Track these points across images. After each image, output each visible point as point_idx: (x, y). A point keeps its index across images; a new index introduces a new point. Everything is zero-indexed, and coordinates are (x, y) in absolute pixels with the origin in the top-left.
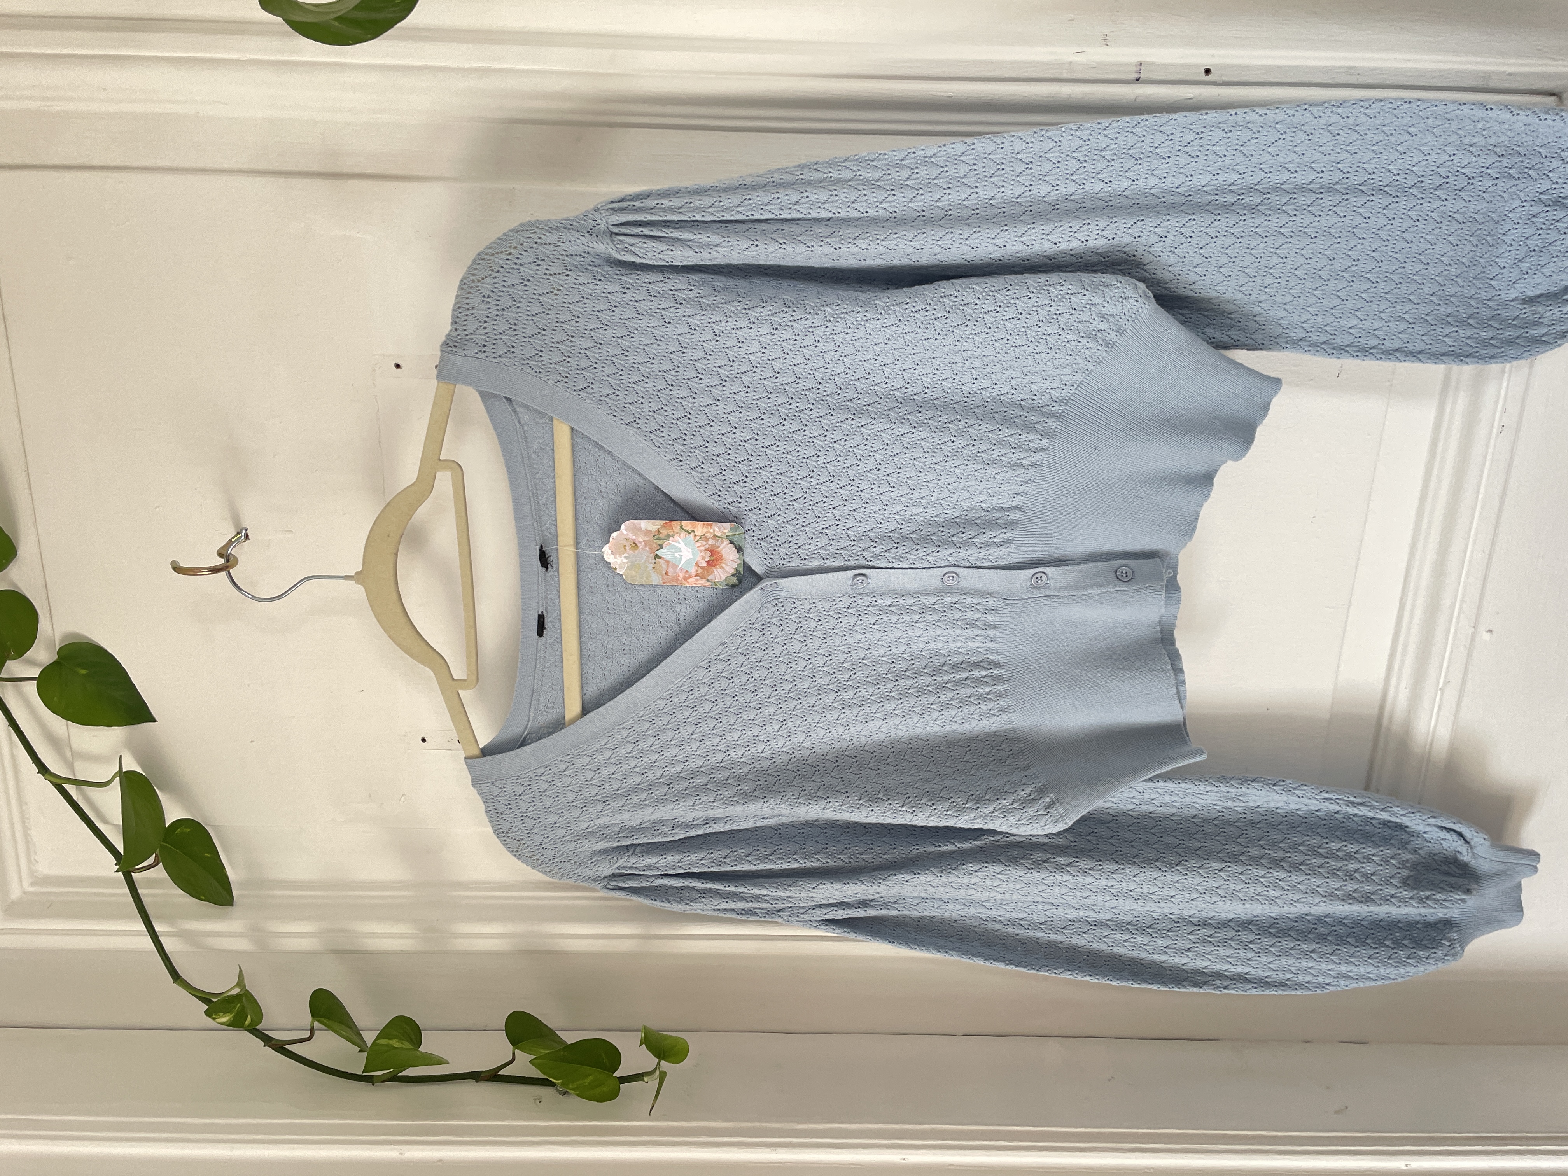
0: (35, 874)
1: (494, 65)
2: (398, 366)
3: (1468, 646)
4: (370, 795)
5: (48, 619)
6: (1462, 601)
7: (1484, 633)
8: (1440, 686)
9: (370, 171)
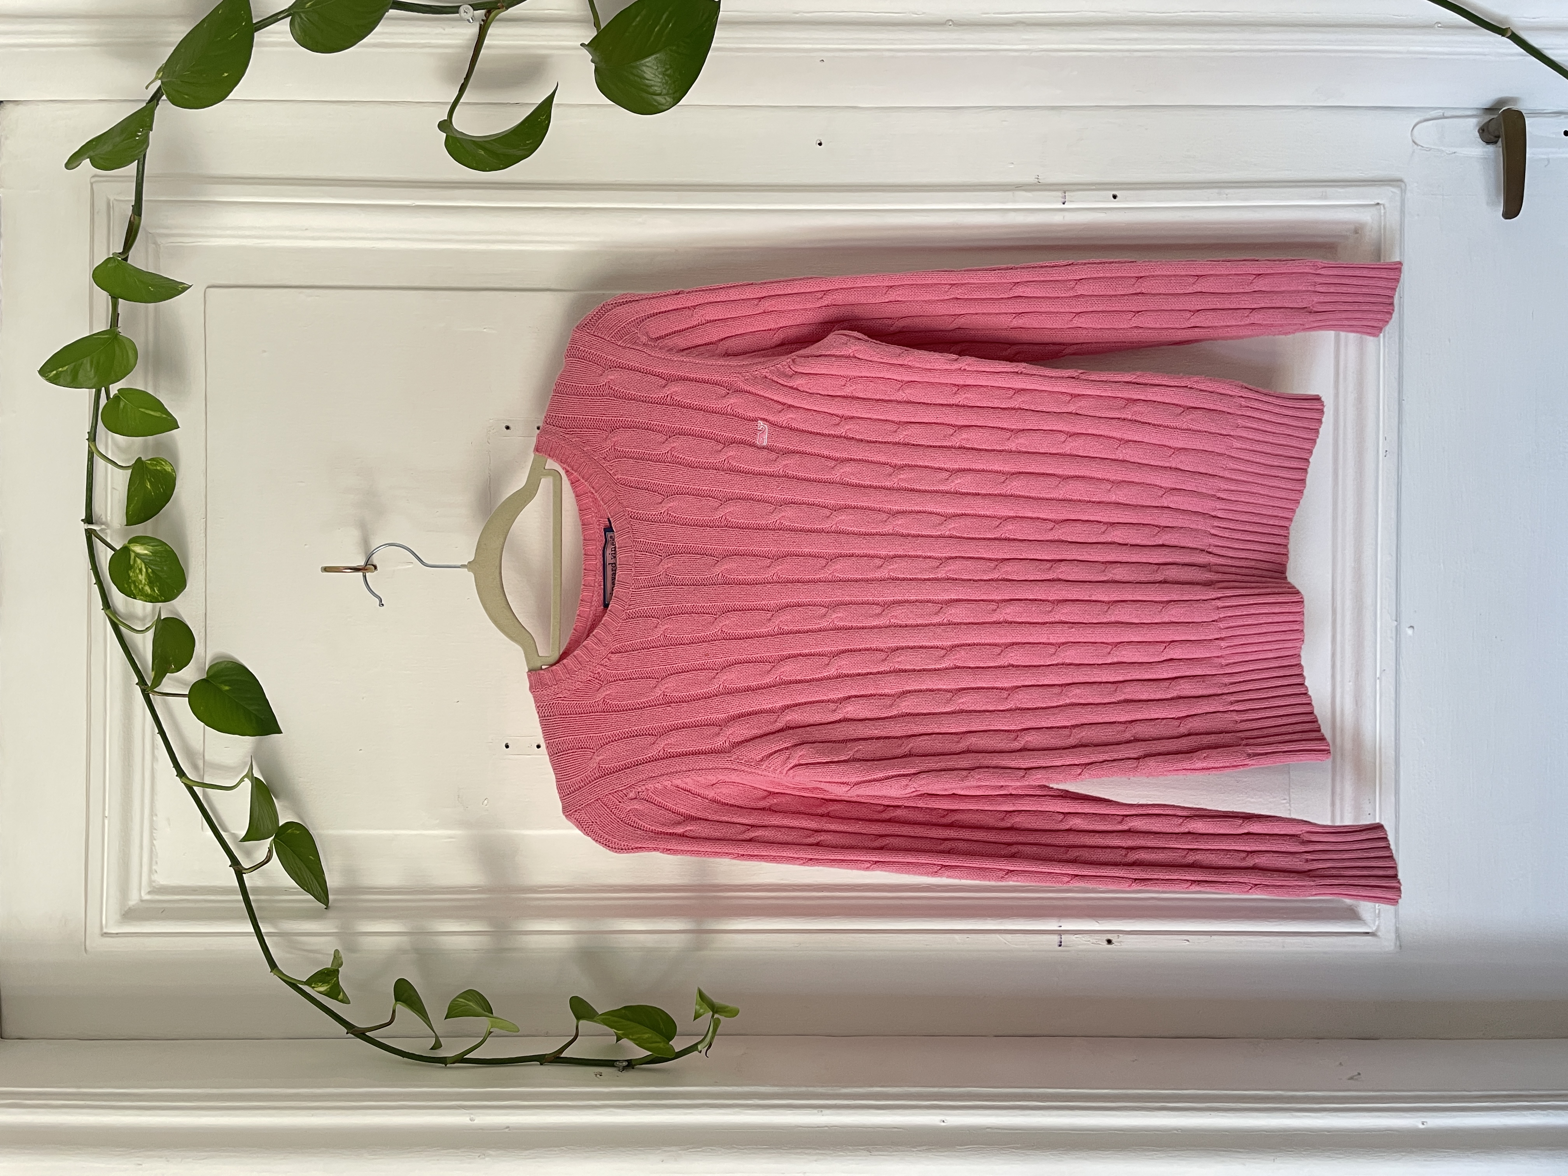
0: (154, 884)
2: (508, 428)
3: (1394, 638)
5: (203, 645)
6: (1382, 601)
7: (1407, 629)
8: (1378, 675)
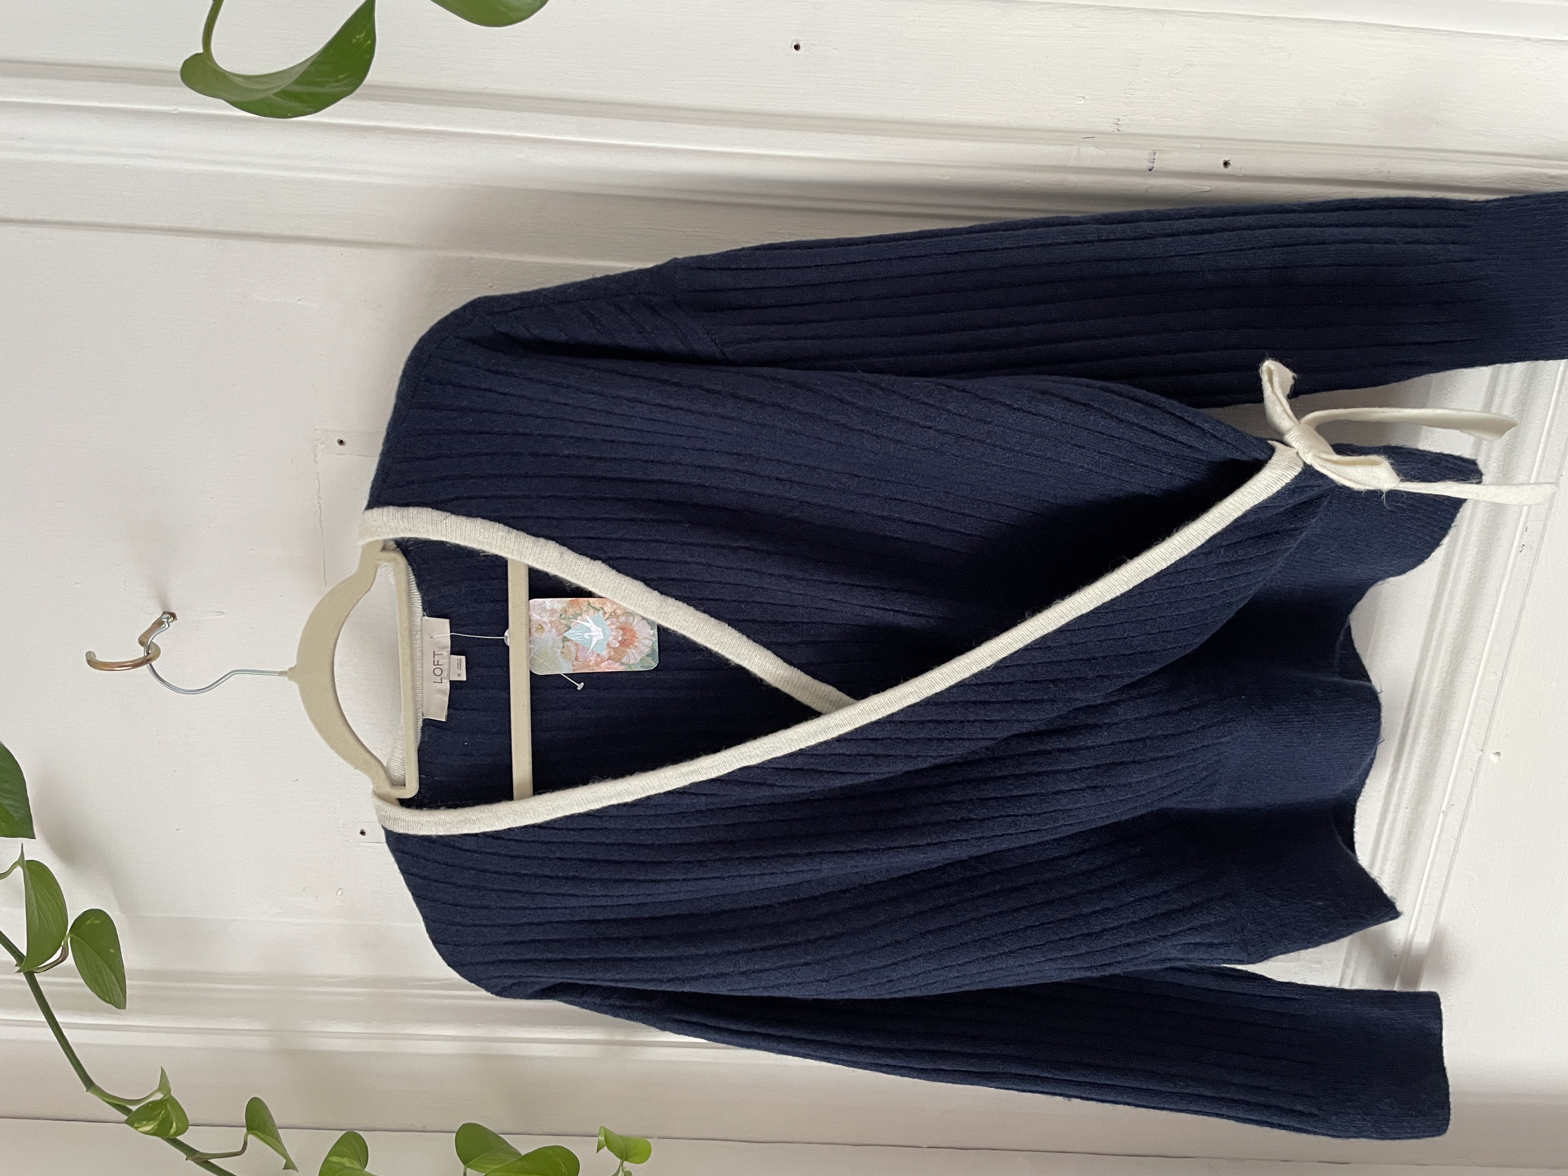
1: (450, 129)
2: (341, 442)
3: (1474, 769)
4: (304, 888)
6: (1471, 723)
7: (1492, 755)
8: (1443, 809)
9: (315, 234)
